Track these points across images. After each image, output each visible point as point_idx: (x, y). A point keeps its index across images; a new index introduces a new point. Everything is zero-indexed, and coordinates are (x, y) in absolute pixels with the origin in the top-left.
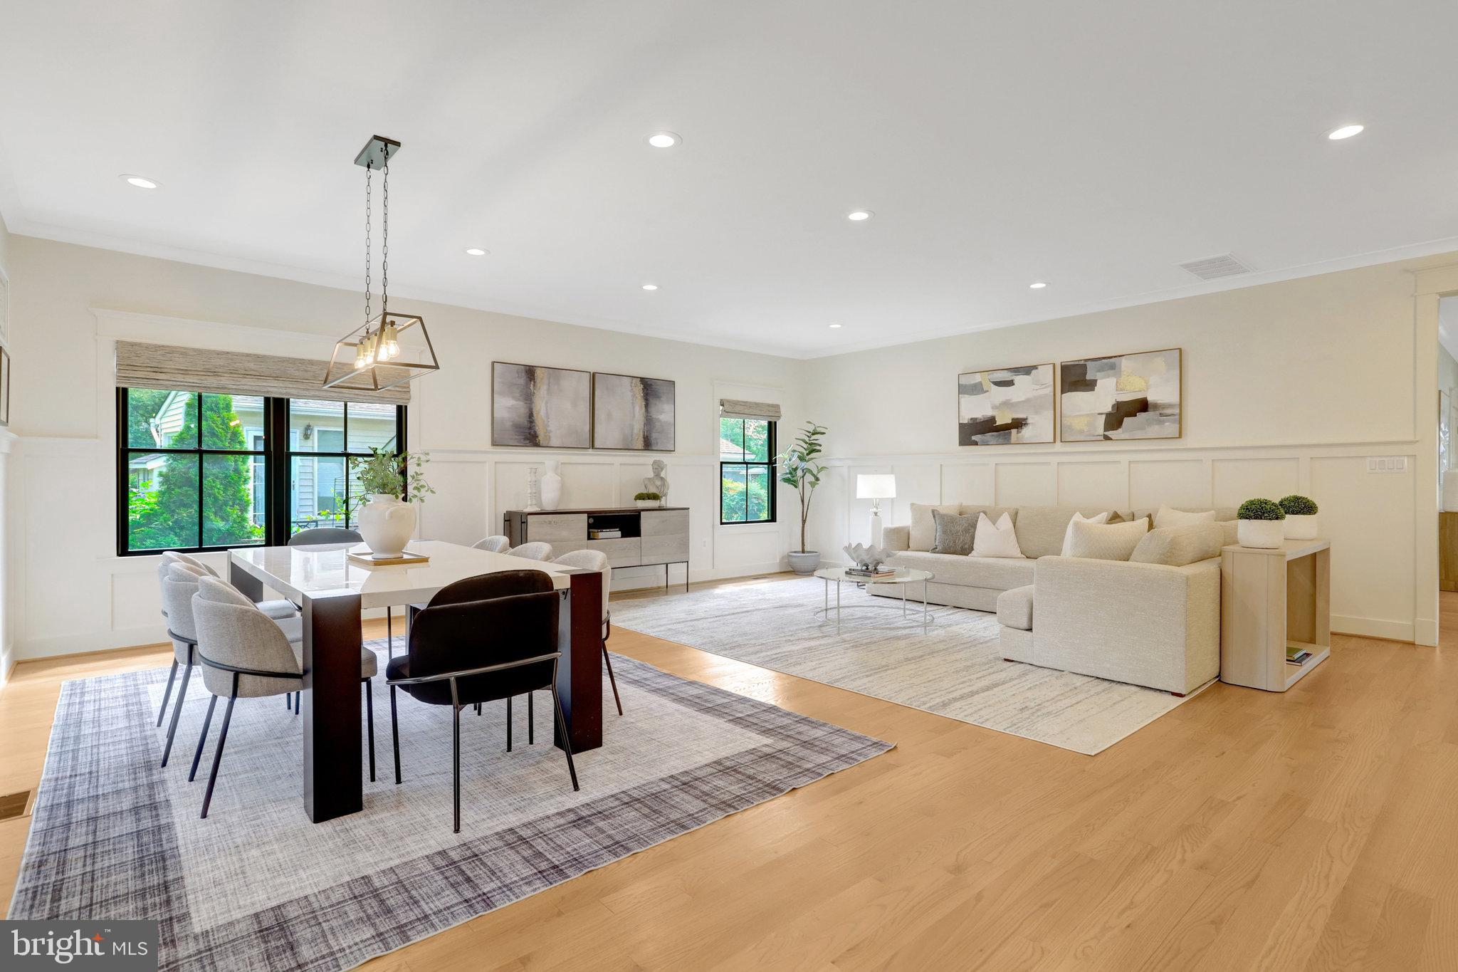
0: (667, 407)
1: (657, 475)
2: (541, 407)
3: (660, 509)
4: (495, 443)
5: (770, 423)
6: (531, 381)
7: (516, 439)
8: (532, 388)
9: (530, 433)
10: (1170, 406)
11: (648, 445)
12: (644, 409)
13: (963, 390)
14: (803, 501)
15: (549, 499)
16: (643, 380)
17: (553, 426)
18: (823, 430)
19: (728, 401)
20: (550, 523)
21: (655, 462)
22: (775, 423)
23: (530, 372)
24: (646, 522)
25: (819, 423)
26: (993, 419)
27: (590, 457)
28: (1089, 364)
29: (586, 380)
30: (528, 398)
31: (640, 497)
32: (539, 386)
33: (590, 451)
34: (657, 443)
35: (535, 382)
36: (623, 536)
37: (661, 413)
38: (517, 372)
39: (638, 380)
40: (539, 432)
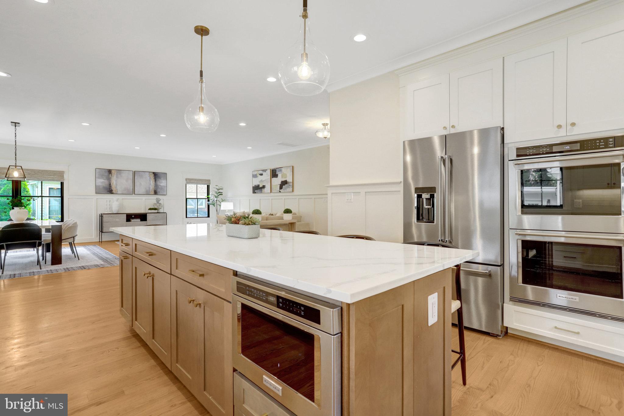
0: (164, 181)
1: (158, 202)
2: (114, 182)
3: (158, 213)
4: (96, 193)
5: (208, 186)
7: (104, 191)
8: (110, 176)
9: (110, 190)
10: (290, 183)
11: (156, 193)
12: (154, 182)
15: (115, 210)
16: (154, 173)
17: (118, 187)
18: (223, 188)
19: (188, 179)
20: (112, 217)
21: (157, 198)
23: (110, 171)
24: (149, 217)
25: (220, 186)
26: (259, 186)
27: (133, 197)
28: (277, 169)
29: (131, 173)
30: (109, 179)
31: (150, 209)
32: (113, 175)
33: (134, 195)
34: (160, 192)
35: (111, 174)
36: (141, 221)
37: (161, 183)
38: (105, 171)
39: (152, 173)
40: (113, 189)
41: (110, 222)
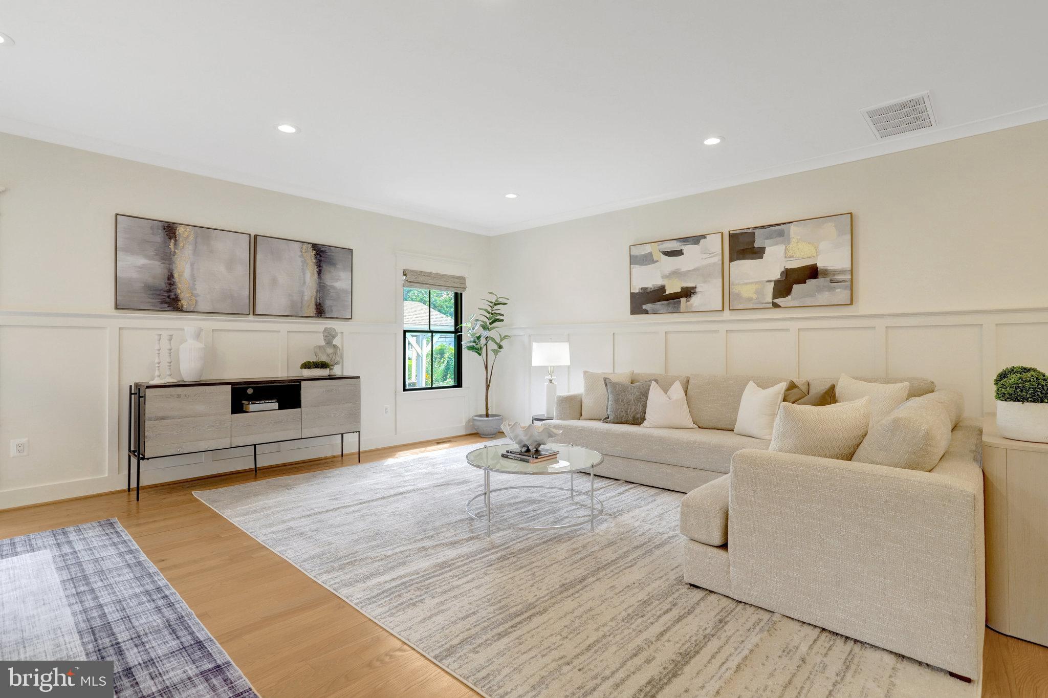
0: (344, 275)
1: (329, 343)
2: (184, 269)
3: (331, 378)
4: (117, 307)
5: (456, 295)
6: (170, 239)
7: (149, 302)
8: (172, 246)
9: (169, 297)
10: (842, 272)
11: (320, 311)
12: (316, 275)
13: (635, 260)
14: (486, 368)
15: (188, 370)
16: (315, 246)
17: (201, 288)
18: (504, 301)
19: (411, 271)
20: (179, 396)
21: (326, 329)
22: (461, 294)
23: (170, 230)
24: (308, 392)
25: (501, 294)
26: (662, 289)
27: (250, 324)
28: (757, 232)
29: (244, 242)
30: (167, 258)
31: (307, 366)
32: (181, 244)
33: (251, 317)
34: (332, 311)
35: (176, 241)
36: (281, 407)
37: (337, 280)
38: (152, 228)
39: (310, 246)
40: (181, 296)
41: (174, 418)
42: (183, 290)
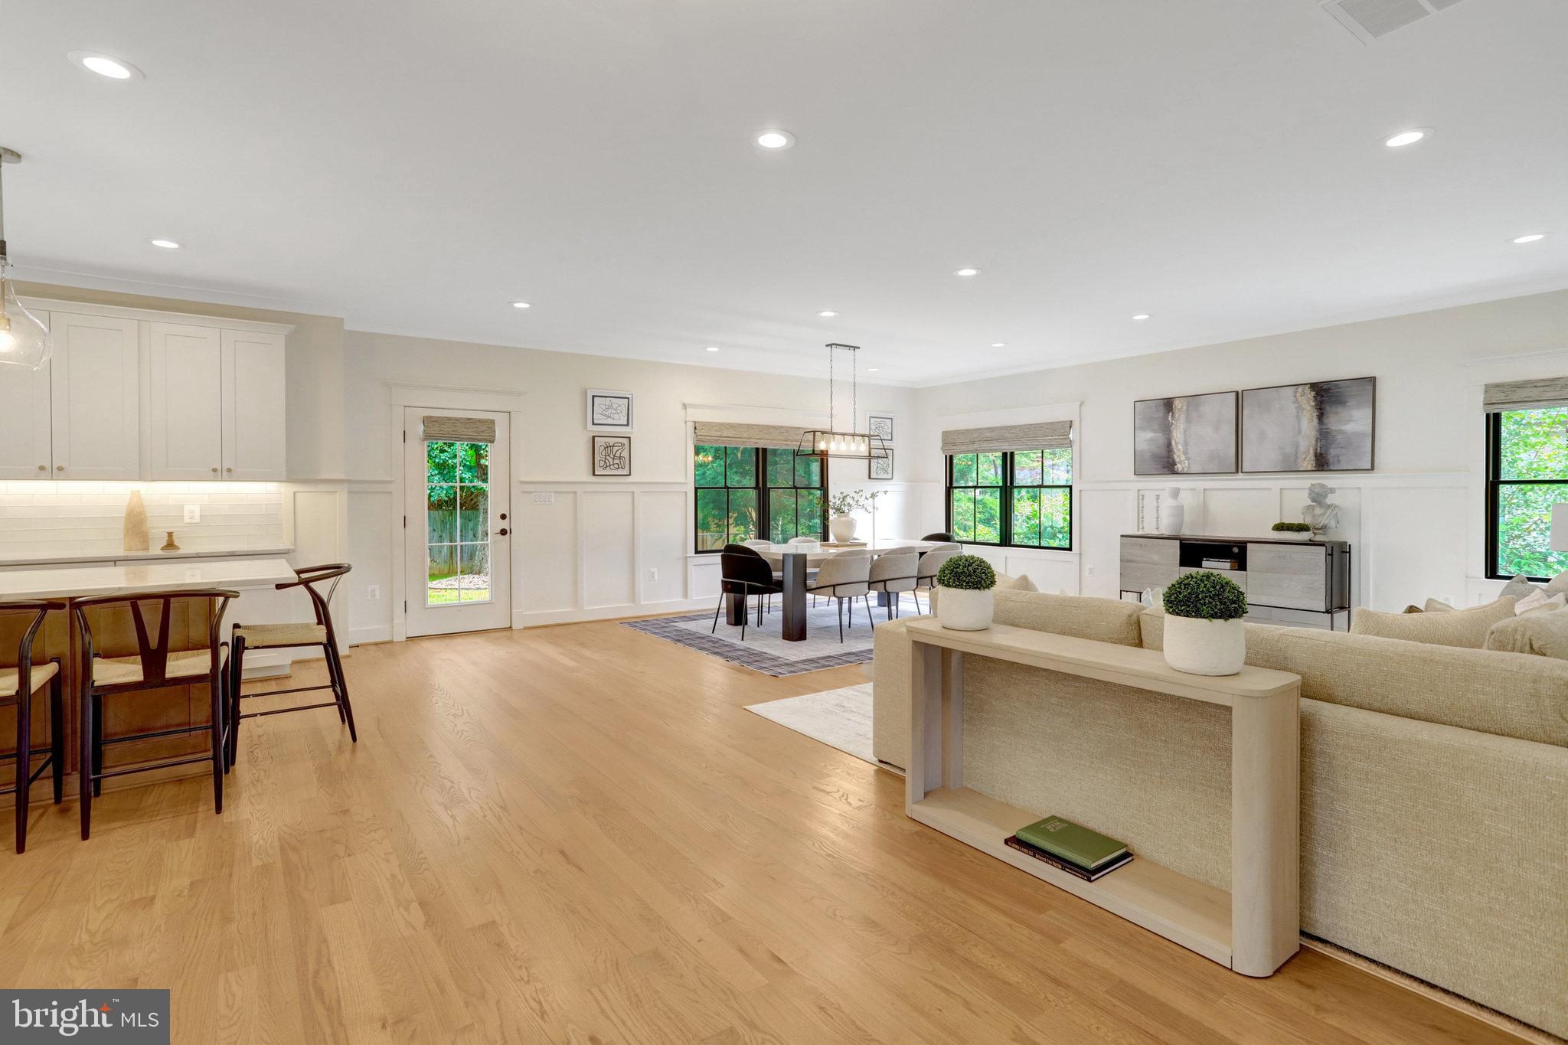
0: (1361, 413)
1: (1320, 502)
2: (1179, 436)
4: (1136, 474)
6: (1169, 412)
7: (1153, 468)
8: (1170, 419)
9: (1167, 462)
11: (1320, 463)
12: (1316, 421)
16: (1314, 386)
17: (1192, 452)
19: (1500, 386)
20: (1141, 546)
23: (1168, 404)
24: (1258, 556)
27: (1239, 482)
29: (1228, 401)
30: (1167, 429)
32: (1177, 415)
33: (1241, 475)
34: (1339, 461)
35: (1173, 412)
37: (1348, 422)
38: (1157, 406)
39: (1307, 387)
40: (1177, 460)
41: (1137, 562)
42: (1179, 456)
